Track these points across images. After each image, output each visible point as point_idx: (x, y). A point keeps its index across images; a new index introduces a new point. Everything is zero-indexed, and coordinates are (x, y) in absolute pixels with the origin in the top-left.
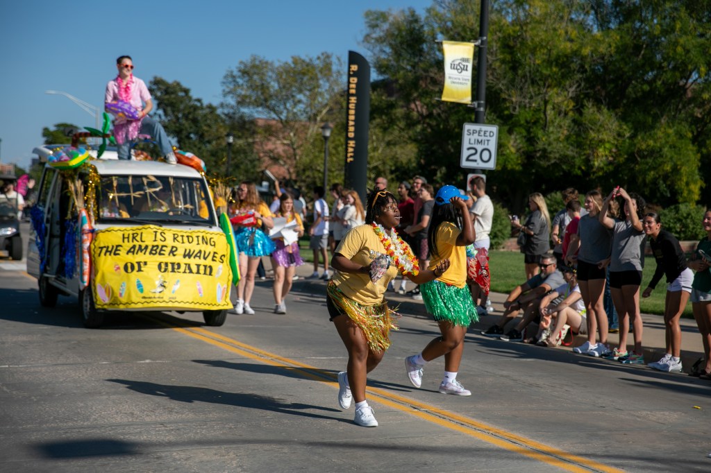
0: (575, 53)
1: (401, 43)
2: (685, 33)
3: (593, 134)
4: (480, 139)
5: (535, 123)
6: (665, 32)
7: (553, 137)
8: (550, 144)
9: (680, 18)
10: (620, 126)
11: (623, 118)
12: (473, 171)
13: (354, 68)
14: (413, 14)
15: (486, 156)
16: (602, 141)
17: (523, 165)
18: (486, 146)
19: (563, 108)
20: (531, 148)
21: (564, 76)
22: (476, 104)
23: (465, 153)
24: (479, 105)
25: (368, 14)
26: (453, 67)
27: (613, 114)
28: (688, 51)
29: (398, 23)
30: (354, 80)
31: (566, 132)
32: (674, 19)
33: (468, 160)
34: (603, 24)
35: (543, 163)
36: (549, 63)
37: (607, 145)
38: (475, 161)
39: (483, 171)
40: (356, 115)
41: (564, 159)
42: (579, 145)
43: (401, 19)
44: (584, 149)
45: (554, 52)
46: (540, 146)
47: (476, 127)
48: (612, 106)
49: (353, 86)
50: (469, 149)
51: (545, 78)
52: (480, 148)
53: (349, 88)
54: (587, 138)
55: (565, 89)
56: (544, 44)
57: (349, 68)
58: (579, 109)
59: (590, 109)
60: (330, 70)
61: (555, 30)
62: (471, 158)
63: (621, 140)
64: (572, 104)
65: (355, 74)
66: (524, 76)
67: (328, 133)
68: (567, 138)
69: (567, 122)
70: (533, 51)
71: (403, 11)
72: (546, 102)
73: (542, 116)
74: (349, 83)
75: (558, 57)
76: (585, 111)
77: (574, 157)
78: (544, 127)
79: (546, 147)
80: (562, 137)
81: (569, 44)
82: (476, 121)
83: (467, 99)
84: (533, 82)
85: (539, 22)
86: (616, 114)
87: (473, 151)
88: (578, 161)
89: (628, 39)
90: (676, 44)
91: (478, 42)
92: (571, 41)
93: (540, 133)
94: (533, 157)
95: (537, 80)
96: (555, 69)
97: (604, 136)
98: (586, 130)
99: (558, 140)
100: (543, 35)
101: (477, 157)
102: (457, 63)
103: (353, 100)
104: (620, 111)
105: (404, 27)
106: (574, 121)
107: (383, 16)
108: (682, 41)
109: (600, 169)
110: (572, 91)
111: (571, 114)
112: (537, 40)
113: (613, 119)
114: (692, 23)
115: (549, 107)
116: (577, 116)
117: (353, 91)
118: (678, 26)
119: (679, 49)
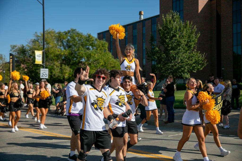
0: (60, 54)
1: (21, 52)
2: (82, 50)
3: (64, 71)
4: (44, 72)
5: (52, 69)
6: (78, 50)
7: (56, 72)
8: (56, 73)
9: (80, 47)
10: (70, 69)
11: (71, 68)
12: (43, 79)
13: (11, 57)
14: (23, 46)
15: (46, 75)
16: (66, 73)
17: (50, 78)
18: (46, 73)
19: (58, 65)
20: (51, 74)
21: (58, 59)
22: (43, 64)
23: (41, 75)
24: (44, 64)
25: (11, 46)
26: (37, 56)
27: (68, 67)
28: (82, 54)
29: (19, 47)
30: (11, 60)
31: (59, 71)
32: (79, 48)
33: (42, 76)
34: (65, 49)
35: (54, 77)
36: (54, 56)
37: (68, 73)
38: (43, 77)
39: (46, 79)
40: (12, 67)
41: (59, 76)
42: (62, 73)
43: (20, 46)
44: (63, 74)
45: (55, 54)
46: (53, 74)
47: (43, 69)
48: (68, 65)
49: (11, 61)
50: (42, 74)
51: (54, 59)
52: (44, 74)
53: (10, 62)
54: (63, 72)
55: (58, 62)
56: (53, 52)
57: (10, 57)
58: (61, 66)
59: (63, 66)
60: (2, 58)
61: (55, 49)
62: (43, 76)
63: (70, 72)
64: (60, 65)
65: (11, 58)
66: (49, 59)
67: (4, 72)
68: (59, 72)
69: (59, 69)
70: (51, 54)
71: (20, 45)
72: (54, 64)
73: (53, 67)
74: (10, 60)
75: (56, 55)
76: (62, 66)
77: (61, 76)
78: (54, 70)
79: (55, 74)
80: (58, 72)
81: (58, 52)
82: (43, 68)
83: (41, 63)
84: (51, 60)
85: (52, 48)
86: (69, 67)
87: (43, 75)
88: (62, 77)
89: (70, 51)
90: (80, 53)
91: (43, 51)
92: (59, 51)
93: (53, 71)
94: (52, 76)
95: (52, 60)
96: (56, 58)
97: (67, 71)
98: (63, 70)
99: (57, 72)
100: (53, 50)
101: (44, 76)
102: (38, 55)
103: (11, 64)
104: (70, 66)
105: (21, 48)
106: (60, 68)
107: (15, 46)
108: (81, 52)
109: (66, 78)
110: (59, 62)
111: (60, 67)
112: (52, 51)
113: (69, 68)
114: (83, 49)
115: (55, 66)
116: (61, 67)
117: (11, 62)
118: (80, 49)
119: (81, 54)
